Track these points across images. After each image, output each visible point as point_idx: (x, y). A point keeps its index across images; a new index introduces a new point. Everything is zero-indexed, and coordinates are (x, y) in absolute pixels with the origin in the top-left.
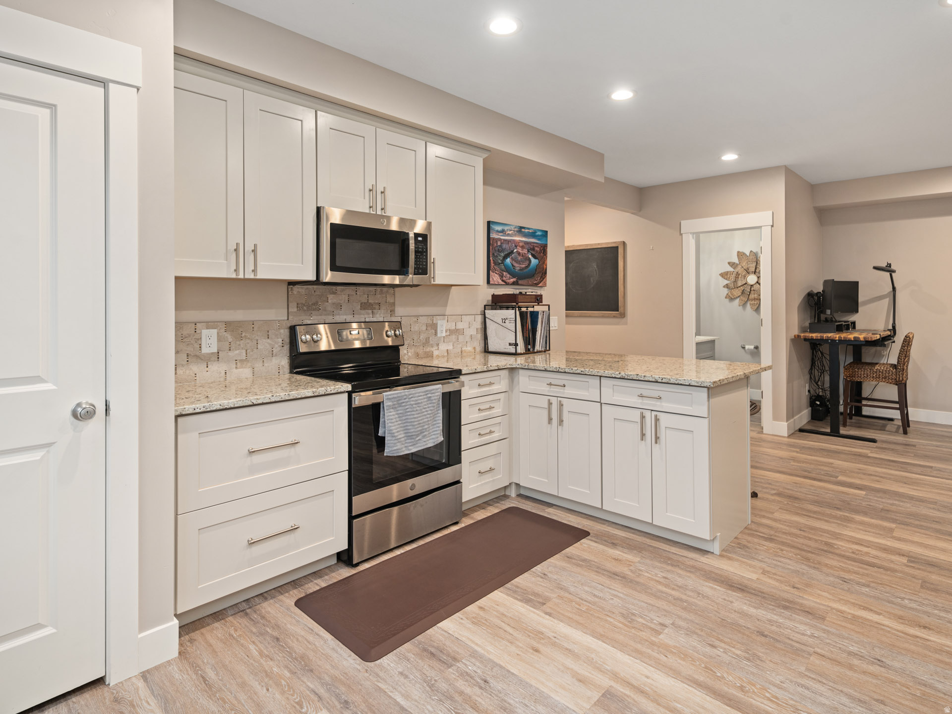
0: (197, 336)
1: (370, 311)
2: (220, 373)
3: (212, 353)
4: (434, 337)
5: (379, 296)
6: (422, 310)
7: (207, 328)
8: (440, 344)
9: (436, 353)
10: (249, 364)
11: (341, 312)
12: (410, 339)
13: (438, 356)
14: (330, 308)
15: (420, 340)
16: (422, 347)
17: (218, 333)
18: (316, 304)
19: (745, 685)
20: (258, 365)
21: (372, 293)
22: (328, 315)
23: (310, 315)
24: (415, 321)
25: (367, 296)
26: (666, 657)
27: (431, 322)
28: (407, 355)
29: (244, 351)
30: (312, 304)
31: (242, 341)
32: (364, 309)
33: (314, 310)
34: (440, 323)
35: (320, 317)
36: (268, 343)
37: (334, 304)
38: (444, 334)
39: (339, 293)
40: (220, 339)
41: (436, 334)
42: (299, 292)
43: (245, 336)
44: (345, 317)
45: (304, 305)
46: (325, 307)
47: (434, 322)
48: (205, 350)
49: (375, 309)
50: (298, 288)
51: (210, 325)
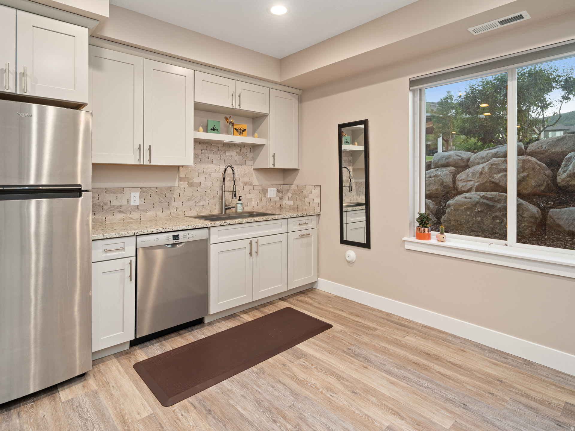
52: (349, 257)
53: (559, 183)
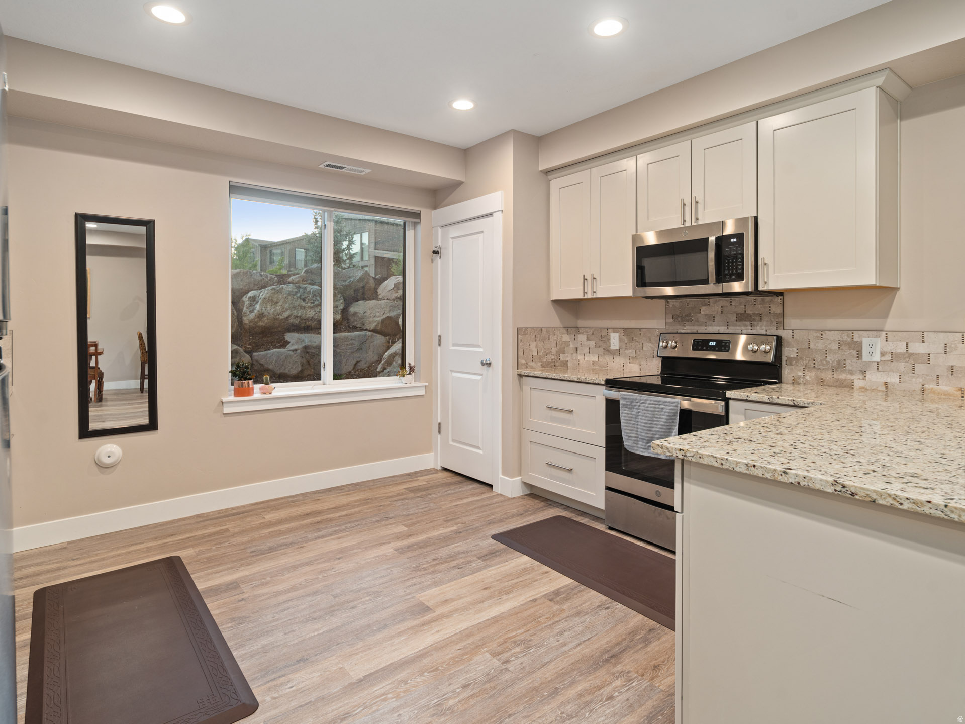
0: (608, 338)
1: (748, 323)
2: (620, 365)
3: (616, 350)
4: (855, 360)
5: (760, 306)
6: (831, 323)
7: (614, 332)
8: (867, 372)
9: (858, 383)
10: (638, 361)
11: (713, 323)
12: (808, 359)
13: (863, 389)
14: (702, 319)
15: (828, 363)
16: (830, 372)
17: (619, 336)
18: (689, 315)
19: (408, 686)
20: (643, 363)
21: (751, 303)
22: (701, 325)
23: (683, 326)
24: (817, 337)
25: (743, 307)
26: (459, 649)
27: (849, 340)
28: (804, 378)
29: (635, 351)
30: (685, 316)
31: (633, 344)
32: (741, 320)
33: (687, 321)
34: (866, 342)
35: (692, 327)
36: (650, 347)
37: (706, 315)
38: (877, 358)
39: (712, 304)
40: (621, 340)
41: (859, 355)
42: (674, 305)
43: (635, 340)
44: (718, 328)
45: (679, 317)
46: (698, 318)
47: (855, 340)
48: (612, 347)
49: (754, 320)
50: (673, 302)
51: (615, 330)
52: (109, 456)
53: (246, 324)
